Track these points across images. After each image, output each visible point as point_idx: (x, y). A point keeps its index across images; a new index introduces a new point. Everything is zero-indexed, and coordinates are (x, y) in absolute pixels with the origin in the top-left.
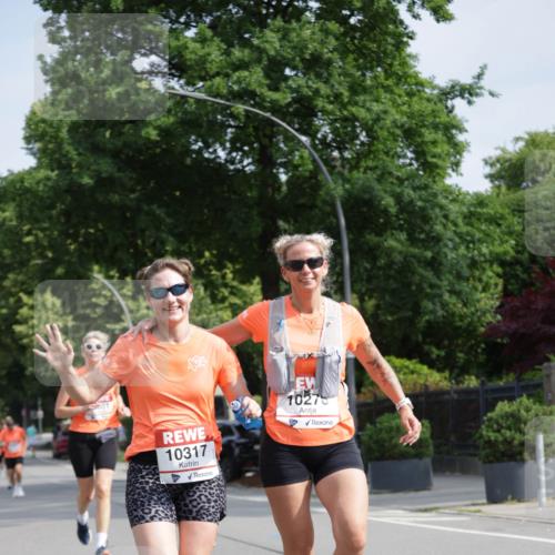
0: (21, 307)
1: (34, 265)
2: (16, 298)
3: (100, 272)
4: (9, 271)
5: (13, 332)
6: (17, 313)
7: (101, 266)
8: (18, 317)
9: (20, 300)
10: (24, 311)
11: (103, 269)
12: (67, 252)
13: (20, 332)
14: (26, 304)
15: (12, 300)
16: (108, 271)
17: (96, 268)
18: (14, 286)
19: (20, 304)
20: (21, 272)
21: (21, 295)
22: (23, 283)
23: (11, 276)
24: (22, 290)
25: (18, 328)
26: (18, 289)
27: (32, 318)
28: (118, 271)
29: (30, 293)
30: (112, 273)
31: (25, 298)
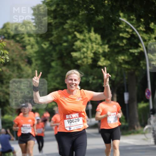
0: (76, 41)
1: (82, 15)
2: (73, 35)
3: (124, 17)
4: (68, 19)
5: (71, 57)
6: (73, 45)
7: (124, 13)
8: (74, 47)
9: (75, 36)
10: (78, 43)
11: (126, 15)
12: (103, 5)
13: (76, 57)
14: (79, 39)
15: (70, 37)
16: (129, 16)
17: (121, 14)
18: (71, 28)
19: (75, 39)
20: (75, 19)
21: (76, 33)
22: (76, 26)
23: (69, 21)
24: (76, 31)
25: (74, 54)
26: (73, 30)
27: (83, 47)
28: (136, 16)
29: (81, 32)
30: (132, 17)
31: (78, 35)
